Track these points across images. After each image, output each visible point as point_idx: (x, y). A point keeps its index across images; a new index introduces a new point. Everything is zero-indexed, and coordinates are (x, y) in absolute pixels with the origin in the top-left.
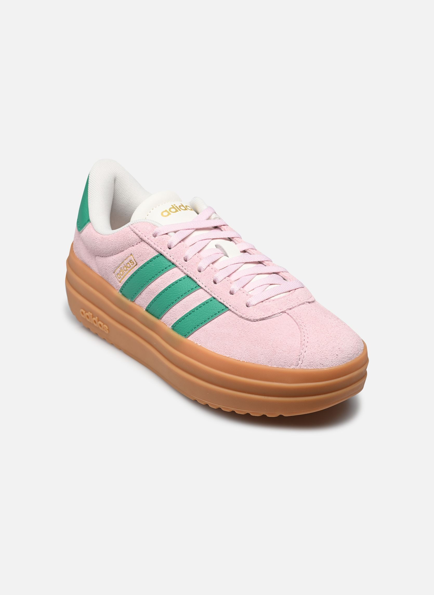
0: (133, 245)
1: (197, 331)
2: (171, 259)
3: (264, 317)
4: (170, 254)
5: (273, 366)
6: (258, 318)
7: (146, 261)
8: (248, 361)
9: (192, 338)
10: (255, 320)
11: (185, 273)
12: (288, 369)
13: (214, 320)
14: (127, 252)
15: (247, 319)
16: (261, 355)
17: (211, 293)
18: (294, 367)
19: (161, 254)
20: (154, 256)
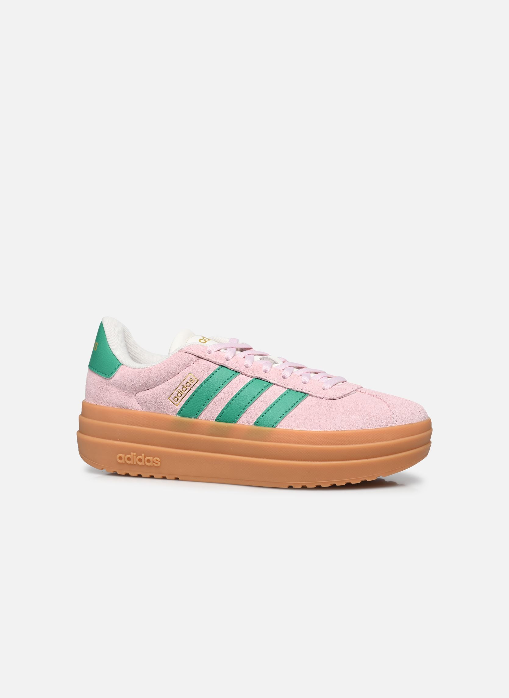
0: (190, 365)
1: (284, 420)
2: (233, 367)
3: (345, 394)
4: (231, 364)
5: (372, 428)
6: (340, 395)
7: (208, 375)
8: (347, 430)
9: (281, 426)
10: (337, 398)
11: (251, 377)
12: (386, 428)
13: (297, 407)
14: (185, 372)
15: (330, 399)
16: (358, 421)
17: (286, 386)
18: (391, 425)
19: (222, 366)
20: (215, 369)
